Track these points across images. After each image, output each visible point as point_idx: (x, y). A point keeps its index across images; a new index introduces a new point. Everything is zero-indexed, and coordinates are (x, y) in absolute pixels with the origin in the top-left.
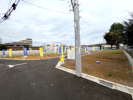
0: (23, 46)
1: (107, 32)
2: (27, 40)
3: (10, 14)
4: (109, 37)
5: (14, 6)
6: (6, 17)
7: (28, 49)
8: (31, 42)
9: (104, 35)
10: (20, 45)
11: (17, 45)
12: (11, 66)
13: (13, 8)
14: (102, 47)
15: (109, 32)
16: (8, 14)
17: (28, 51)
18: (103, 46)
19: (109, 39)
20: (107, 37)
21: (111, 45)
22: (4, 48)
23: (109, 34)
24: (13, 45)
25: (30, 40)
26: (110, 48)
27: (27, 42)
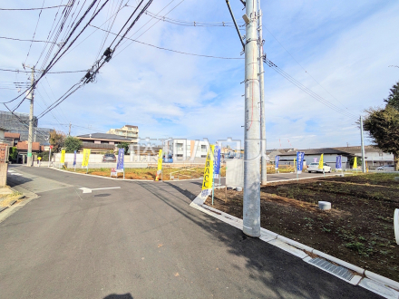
0: (116, 143)
1: (377, 110)
2: (126, 129)
3: (97, 70)
4: (384, 125)
5: (108, 53)
6: (89, 77)
7: (126, 153)
8: (135, 136)
9: (363, 119)
10: (108, 142)
11: (102, 142)
12: (86, 190)
13: (105, 57)
14: (356, 158)
15: (383, 107)
16: (95, 70)
17: (126, 157)
18: (360, 155)
19: (384, 133)
20: (375, 125)
21: (394, 152)
22: (74, 146)
23: (386, 116)
24: (93, 141)
25: (133, 130)
26: (389, 163)
27: (126, 134)
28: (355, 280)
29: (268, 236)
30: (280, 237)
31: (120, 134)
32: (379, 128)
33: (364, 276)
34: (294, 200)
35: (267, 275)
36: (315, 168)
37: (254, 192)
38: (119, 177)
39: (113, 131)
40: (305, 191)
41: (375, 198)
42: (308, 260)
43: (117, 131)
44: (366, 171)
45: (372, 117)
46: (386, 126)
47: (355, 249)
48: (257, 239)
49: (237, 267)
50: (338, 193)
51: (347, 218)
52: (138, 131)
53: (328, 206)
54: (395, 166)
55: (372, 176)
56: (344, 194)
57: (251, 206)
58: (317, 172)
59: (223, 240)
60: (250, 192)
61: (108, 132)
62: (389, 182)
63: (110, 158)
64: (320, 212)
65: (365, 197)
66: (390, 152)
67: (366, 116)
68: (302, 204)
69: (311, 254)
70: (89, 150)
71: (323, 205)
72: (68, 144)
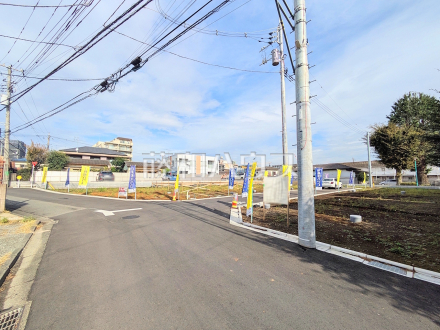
0: (109, 158)
1: (381, 126)
2: (118, 142)
3: (118, 79)
4: (387, 141)
6: (105, 85)
7: (122, 170)
8: (128, 150)
9: (369, 135)
10: (99, 157)
11: (92, 157)
12: (106, 213)
13: (132, 66)
14: (365, 174)
15: (386, 124)
16: (114, 79)
18: (367, 170)
19: (388, 149)
20: (379, 141)
21: (396, 167)
22: (59, 162)
23: (389, 132)
24: (81, 156)
25: (126, 143)
26: (391, 177)
27: (117, 148)
28: (409, 275)
29: (323, 247)
30: (333, 247)
31: (111, 147)
32: (383, 144)
33: (414, 271)
34: (324, 215)
35: (344, 275)
36: (328, 184)
37: (310, 207)
38: (129, 197)
39: (101, 144)
40: (330, 207)
41: (393, 211)
42: (366, 263)
43: (107, 144)
44: (373, 185)
45: (377, 133)
46: (390, 142)
47: (397, 252)
48: (314, 249)
49: (316, 271)
50: (359, 207)
51: (379, 228)
52: (132, 144)
53: (359, 219)
54: (397, 181)
55: (380, 191)
56: (365, 208)
57: (307, 220)
58: (330, 188)
59: (288, 252)
60: (306, 207)
61: (95, 146)
62: (398, 196)
63: (107, 176)
64: (353, 225)
65: (385, 210)
66: (392, 167)
67: (371, 132)
68: (334, 219)
69: (366, 259)
70: (88, 168)
71: (354, 219)
72: (50, 160)
